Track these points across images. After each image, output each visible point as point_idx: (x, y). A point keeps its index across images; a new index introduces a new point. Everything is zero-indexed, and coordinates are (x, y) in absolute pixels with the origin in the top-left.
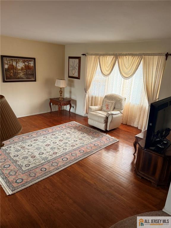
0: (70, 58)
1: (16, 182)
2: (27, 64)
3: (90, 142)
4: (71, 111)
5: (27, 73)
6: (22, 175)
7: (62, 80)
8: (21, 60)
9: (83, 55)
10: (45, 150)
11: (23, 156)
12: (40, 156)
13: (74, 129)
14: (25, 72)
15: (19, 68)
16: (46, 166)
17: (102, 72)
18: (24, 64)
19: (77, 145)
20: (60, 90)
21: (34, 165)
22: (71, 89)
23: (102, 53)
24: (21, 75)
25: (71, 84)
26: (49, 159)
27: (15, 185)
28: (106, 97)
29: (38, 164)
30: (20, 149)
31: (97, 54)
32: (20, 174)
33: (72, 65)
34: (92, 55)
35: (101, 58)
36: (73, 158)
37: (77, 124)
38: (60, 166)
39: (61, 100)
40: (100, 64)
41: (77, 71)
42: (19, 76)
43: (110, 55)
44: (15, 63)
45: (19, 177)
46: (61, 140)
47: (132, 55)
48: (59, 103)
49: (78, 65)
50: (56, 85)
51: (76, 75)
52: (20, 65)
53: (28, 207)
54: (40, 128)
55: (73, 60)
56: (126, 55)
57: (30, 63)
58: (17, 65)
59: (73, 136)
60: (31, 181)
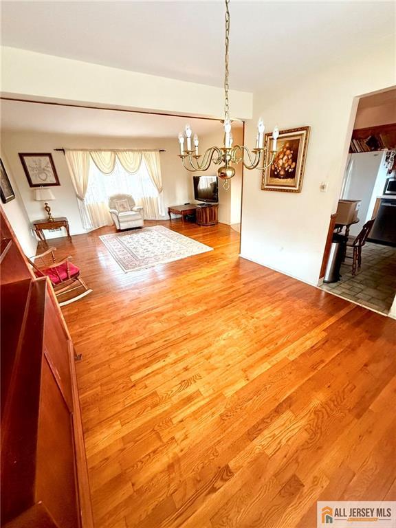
0: (24, 155)
20: (45, 205)
23: (92, 148)
33: (36, 167)
41: (51, 174)
43: (104, 150)
49: (50, 166)
51: (52, 180)
55: (36, 157)
56: (125, 151)
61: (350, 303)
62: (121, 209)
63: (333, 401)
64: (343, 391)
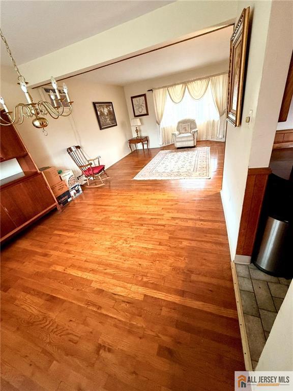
2: (109, 109)
5: (111, 118)
8: (105, 105)
9: (149, 91)
14: (109, 117)
15: (106, 113)
17: (173, 101)
18: (107, 109)
20: (136, 129)
23: (170, 84)
24: (108, 120)
28: (179, 123)
31: (165, 86)
33: (137, 104)
34: (159, 88)
35: (170, 89)
40: (170, 95)
41: (145, 108)
42: (107, 122)
43: (178, 84)
44: (102, 109)
47: (200, 79)
49: (144, 102)
51: (144, 112)
55: (138, 98)
56: (194, 81)
58: (104, 111)
61: (235, 308)
62: (183, 132)
63: (57, 328)
64: (68, 334)
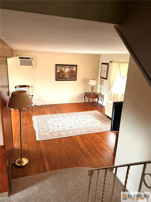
0: (103, 64)
1: (43, 136)
2: (71, 69)
3: (98, 125)
4: (98, 102)
5: (71, 75)
6: (48, 134)
7: (94, 80)
8: (68, 67)
9: (110, 62)
10: (67, 124)
11: (53, 125)
12: (62, 127)
13: (93, 115)
14: (69, 74)
15: (66, 72)
16: (62, 133)
17: (121, 75)
18: (69, 69)
19: (87, 125)
20: (92, 87)
21: (56, 131)
22: (101, 87)
23: (122, 61)
24: (67, 76)
25: (102, 83)
26: (66, 129)
27: (42, 137)
29: (58, 130)
30: (54, 121)
31: (119, 62)
32: (47, 133)
33: (103, 69)
34: (116, 62)
35: (121, 64)
36: (80, 132)
37: (98, 113)
38: (70, 134)
39: (92, 95)
40: (120, 70)
42: (65, 77)
44: (64, 69)
45: (46, 134)
46: (79, 121)
48: (89, 96)
49: (106, 69)
50: (89, 84)
51: (105, 76)
52: (67, 70)
53: (42, 147)
54: (71, 112)
55: (104, 65)
57: (73, 68)
58: (65, 70)
59: (89, 120)
60: (50, 137)
